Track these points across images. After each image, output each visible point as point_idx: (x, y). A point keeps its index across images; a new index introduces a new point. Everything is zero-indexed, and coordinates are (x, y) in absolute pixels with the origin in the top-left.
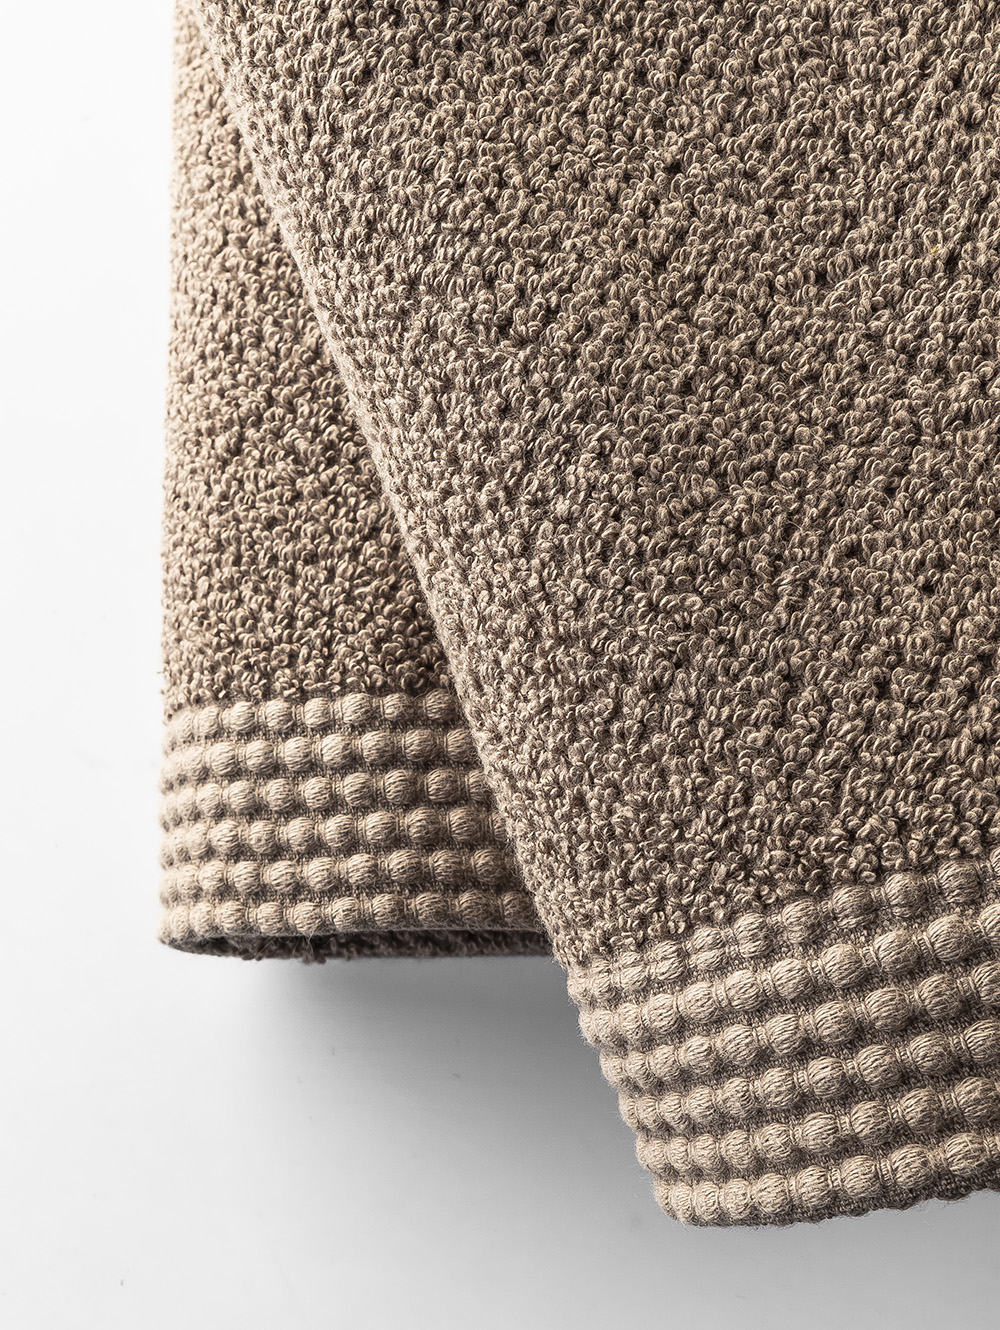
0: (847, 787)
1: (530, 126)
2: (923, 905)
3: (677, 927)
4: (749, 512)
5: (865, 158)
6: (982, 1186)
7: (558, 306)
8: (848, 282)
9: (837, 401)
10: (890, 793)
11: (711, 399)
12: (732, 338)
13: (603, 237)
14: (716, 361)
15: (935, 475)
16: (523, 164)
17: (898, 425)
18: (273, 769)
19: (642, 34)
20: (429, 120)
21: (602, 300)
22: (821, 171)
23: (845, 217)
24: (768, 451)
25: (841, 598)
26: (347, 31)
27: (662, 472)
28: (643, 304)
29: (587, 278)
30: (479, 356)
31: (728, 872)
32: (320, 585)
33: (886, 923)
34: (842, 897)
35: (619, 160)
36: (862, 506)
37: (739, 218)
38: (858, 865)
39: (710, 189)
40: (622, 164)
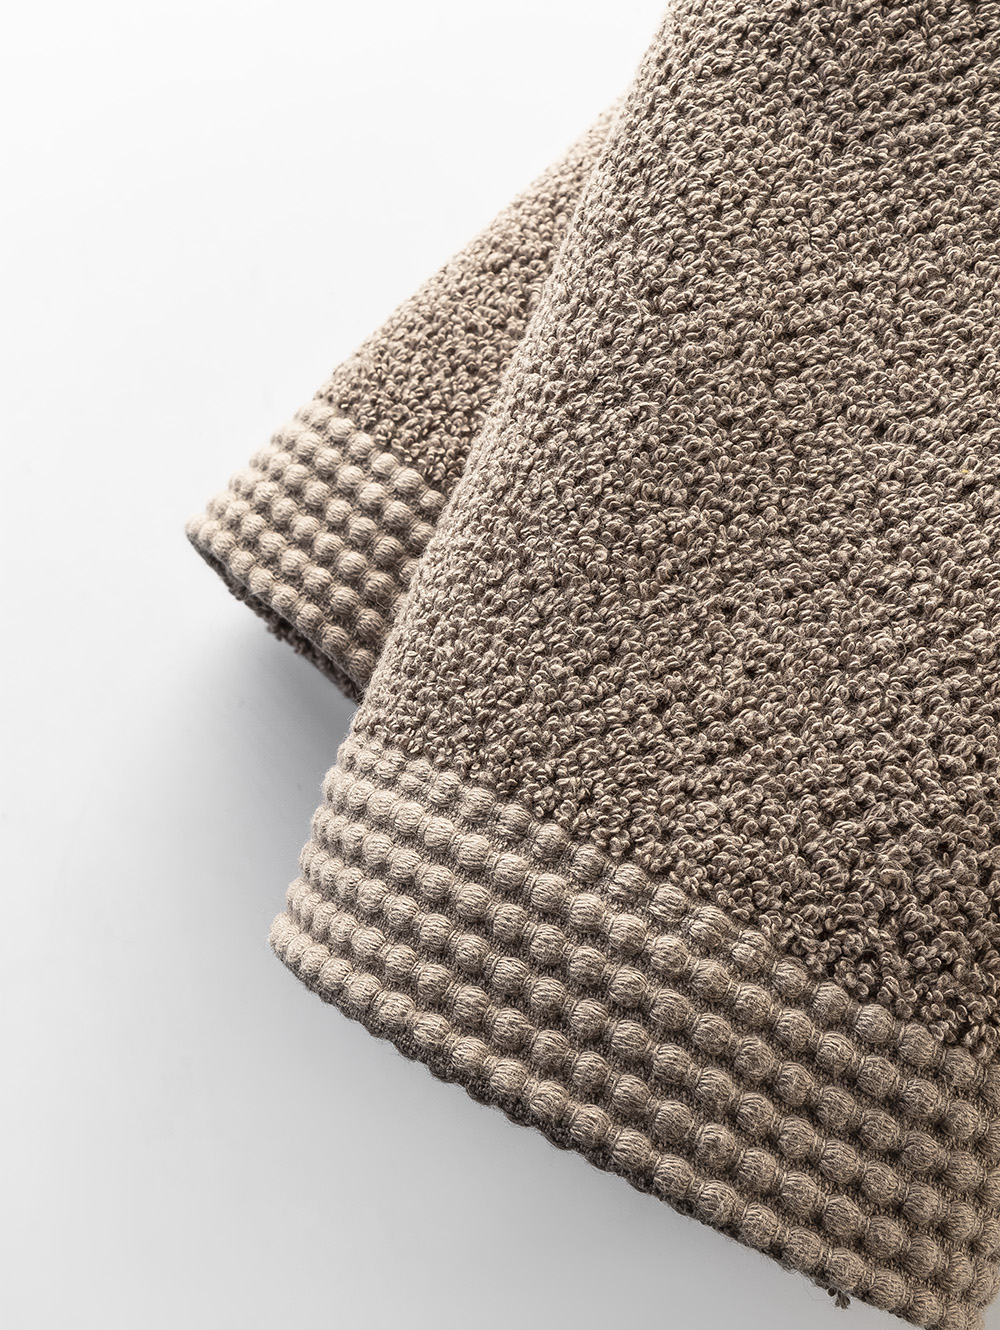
0: (580, 746)
1: (794, 185)
2: (554, 858)
3: (413, 747)
4: (688, 530)
5: (982, 379)
6: (424, 1061)
7: (698, 306)
8: (894, 446)
9: (812, 511)
10: (601, 773)
11: (735, 443)
12: (788, 418)
13: (768, 289)
14: (761, 423)
15: (826, 609)
16: (765, 203)
17: (835, 559)
18: (328, 476)
19: (920, 187)
20: (734, 131)
21: (729, 326)
22: (946, 364)
23: (932, 405)
24: (738, 504)
25: (691, 630)
26: (739, 36)
27: (662, 460)
28: (750, 349)
29: (733, 304)
30: (624, 297)
31: (466, 736)
32: (462, 390)
33: (523, 850)
34: (513, 811)
35: (827, 252)
36: (762, 588)
37: (865, 349)
38: (539, 799)
39: (867, 318)
40: (826, 256)
